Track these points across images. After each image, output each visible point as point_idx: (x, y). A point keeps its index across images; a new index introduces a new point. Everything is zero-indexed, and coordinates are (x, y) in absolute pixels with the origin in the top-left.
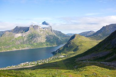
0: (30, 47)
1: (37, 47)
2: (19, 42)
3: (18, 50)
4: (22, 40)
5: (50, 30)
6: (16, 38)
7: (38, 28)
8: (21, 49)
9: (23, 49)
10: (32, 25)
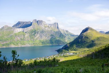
0: (31, 44)
1: (40, 45)
2: (19, 38)
3: (16, 46)
4: (23, 36)
5: (56, 27)
6: (15, 34)
7: (42, 23)
8: (20, 46)
9: (23, 46)
10: (36, 20)
